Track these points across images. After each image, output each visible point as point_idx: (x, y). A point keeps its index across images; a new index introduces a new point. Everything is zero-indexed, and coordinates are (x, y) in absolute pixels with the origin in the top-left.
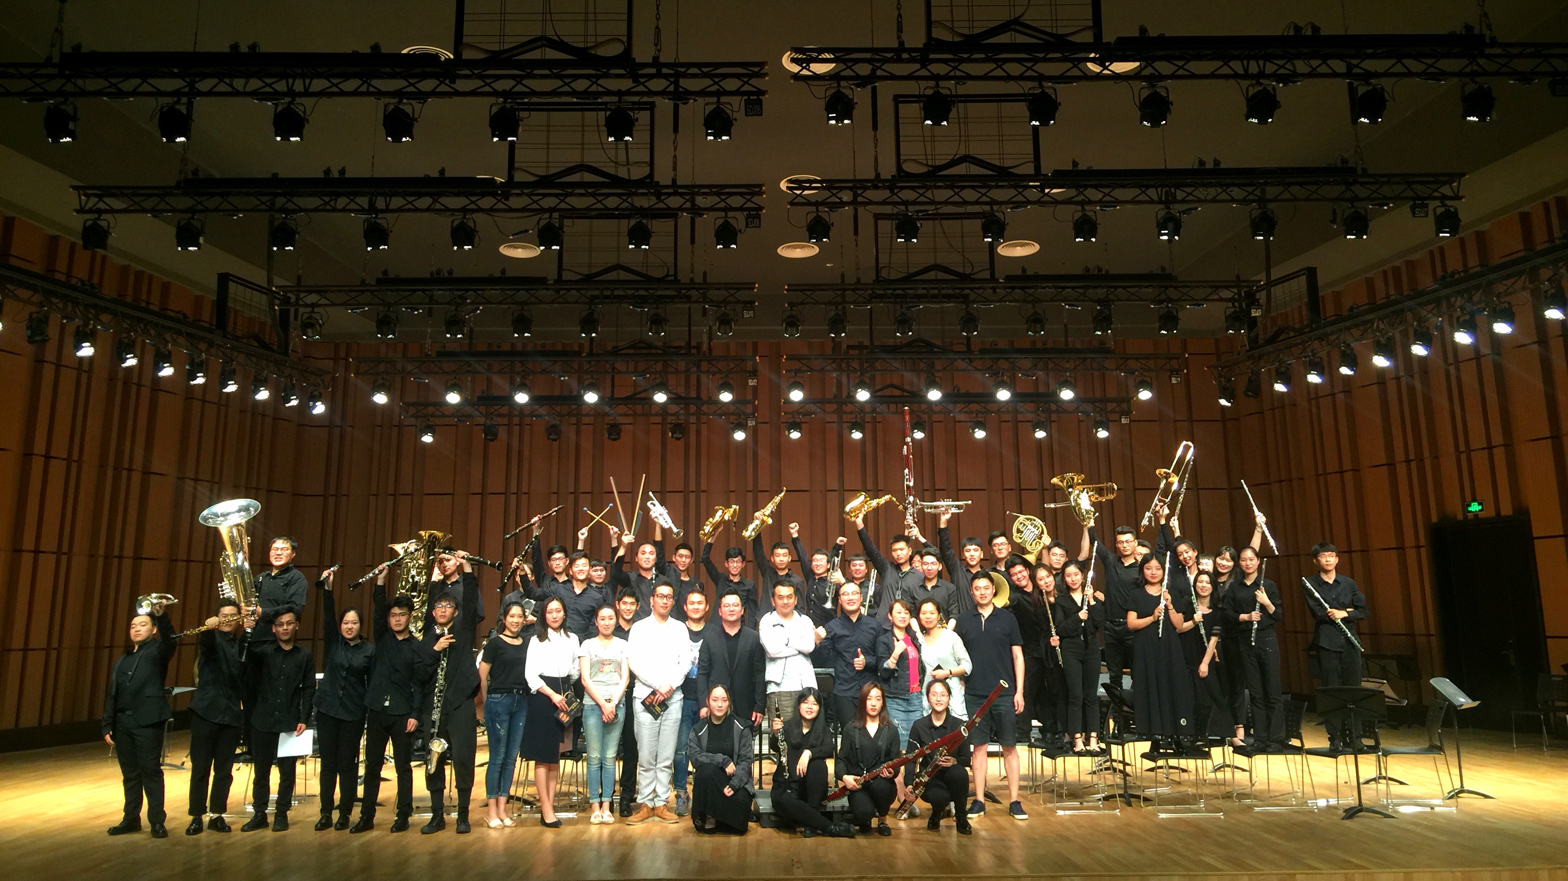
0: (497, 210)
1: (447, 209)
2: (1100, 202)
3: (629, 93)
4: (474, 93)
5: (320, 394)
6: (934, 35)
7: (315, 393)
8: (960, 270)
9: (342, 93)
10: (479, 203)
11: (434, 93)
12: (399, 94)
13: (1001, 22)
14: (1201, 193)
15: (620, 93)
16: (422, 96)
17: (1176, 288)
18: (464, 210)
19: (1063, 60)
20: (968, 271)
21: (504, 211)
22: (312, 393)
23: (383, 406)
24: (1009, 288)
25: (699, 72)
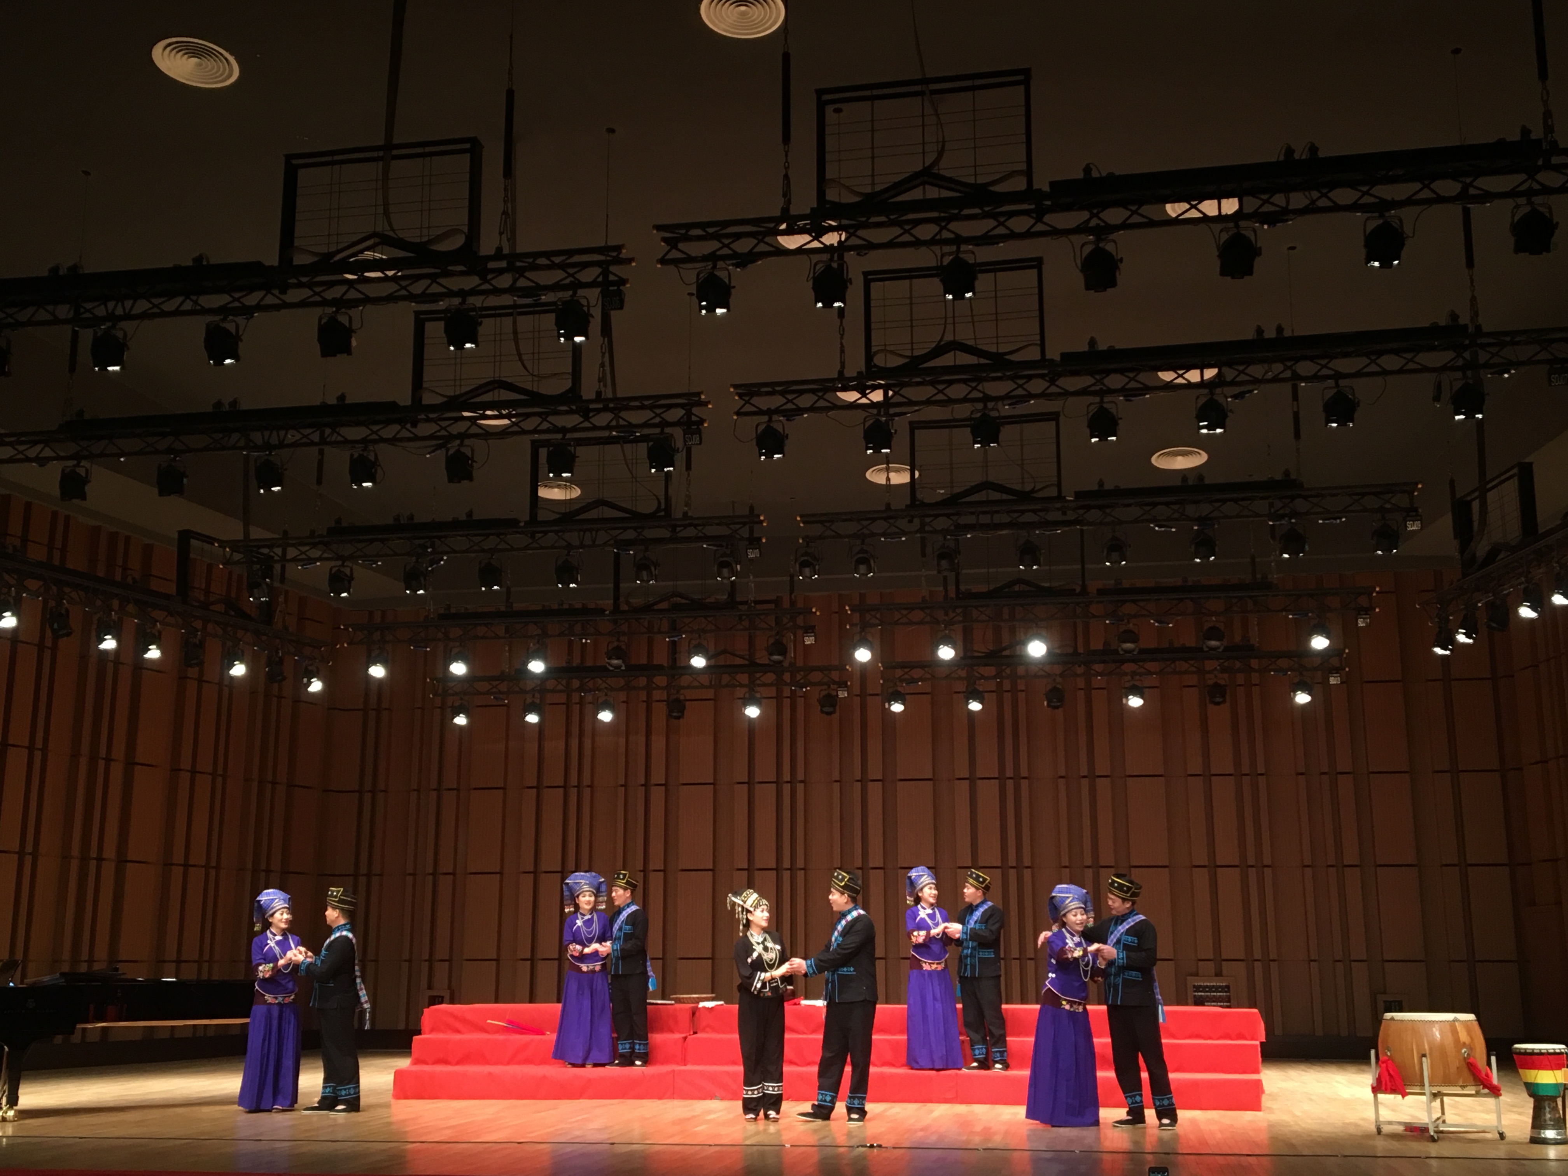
0: (401, 440)
1: (346, 441)
2: (1122, 391)
3: (474, 292)
4: (303, 304)
5: (318, 668)
6: (829, 197)
7: (310, 668)
8: (1017, 487)
9: (164, 314)
10: (381, 433)
11: (259, 307)
12: (224, 311)
13: (907, 175)
14: (1256, 370)
15: (463, 294)
16: (248, 311)
17: (1305, 498)
18: (365, 441)
19: (985, 216)
20: (1028, 488)
21: (409, 440)
22: (306, 668)
23: (380, 681)
24: (1082, 507)
25: (548, 262)
